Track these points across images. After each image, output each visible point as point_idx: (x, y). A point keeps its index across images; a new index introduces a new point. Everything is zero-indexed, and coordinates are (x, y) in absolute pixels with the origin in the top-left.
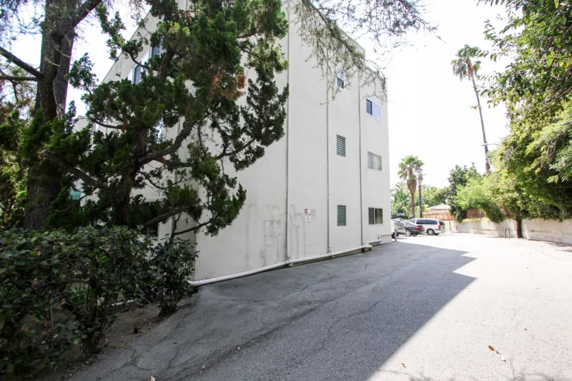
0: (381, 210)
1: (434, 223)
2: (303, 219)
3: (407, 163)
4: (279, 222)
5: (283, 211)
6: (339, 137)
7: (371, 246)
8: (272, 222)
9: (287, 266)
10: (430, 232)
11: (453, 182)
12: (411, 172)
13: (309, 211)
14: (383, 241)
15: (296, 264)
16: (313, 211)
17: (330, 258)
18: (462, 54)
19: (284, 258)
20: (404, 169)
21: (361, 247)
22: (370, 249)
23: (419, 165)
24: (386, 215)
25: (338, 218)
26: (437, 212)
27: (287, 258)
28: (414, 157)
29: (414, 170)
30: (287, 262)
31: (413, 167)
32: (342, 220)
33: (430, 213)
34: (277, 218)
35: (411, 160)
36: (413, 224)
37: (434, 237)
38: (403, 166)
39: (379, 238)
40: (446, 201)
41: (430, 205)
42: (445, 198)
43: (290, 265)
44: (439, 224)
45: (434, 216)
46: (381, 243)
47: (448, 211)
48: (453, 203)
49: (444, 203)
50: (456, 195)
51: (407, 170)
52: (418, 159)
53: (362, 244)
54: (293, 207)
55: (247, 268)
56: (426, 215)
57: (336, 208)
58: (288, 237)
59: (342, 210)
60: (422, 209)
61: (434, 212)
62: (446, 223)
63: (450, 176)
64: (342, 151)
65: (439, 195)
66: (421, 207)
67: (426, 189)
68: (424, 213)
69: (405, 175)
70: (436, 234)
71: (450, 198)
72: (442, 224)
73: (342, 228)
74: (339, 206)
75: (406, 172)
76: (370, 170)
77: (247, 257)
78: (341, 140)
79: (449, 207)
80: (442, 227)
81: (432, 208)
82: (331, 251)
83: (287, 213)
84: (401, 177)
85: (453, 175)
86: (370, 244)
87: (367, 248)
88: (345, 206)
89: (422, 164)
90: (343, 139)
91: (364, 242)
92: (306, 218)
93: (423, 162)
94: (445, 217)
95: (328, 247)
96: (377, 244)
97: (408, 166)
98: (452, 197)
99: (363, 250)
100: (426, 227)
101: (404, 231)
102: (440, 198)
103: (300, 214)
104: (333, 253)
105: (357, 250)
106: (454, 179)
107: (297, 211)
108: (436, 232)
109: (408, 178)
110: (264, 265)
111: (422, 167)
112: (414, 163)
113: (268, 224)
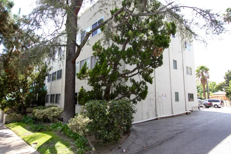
0: (192, 94)
1: (218, 101)
2: (162, 98)
3: (200, 70)
4: (153, 100)
5: (154, 95)
6: (174, 60)
7: (190, 112)
8: (150, 100)
9: (157, 119)
10: (216, 106)
11: (227, 79)
12: (202, 74)
13: (164, 95)
14: (194, 110)
15: (161, 118)
16: (165, 95)
17: (173, 116)
18: (229, 11)
19: (155, 116)
20: (199, 73)
21: (186, 112)
22: (190, 113)
23: (207, 70)
24: (195, 97)
25: (176, 98)
26: (218, 96)
27: (156, 115)
28: (204, 66)
29: (204, 73)
30: (157, 117)
31: (204, 71)
32: (177, 99)
33: (214, 96)
34: (152, 98)
35: (202, 68)
36: (206, 101)
37: (218, 109)
38: (198, 71)
39: (192, 108)
40: (223, 89)
41: (213, 92)
42: (222, 88)
43: (158, 119)
44: (220, 102)
45: (216, 98)
46: (193, 111)
47: (224, 95)
48: (227, 90)
49: (222, 90)
50: (229, 86)
51: (200, 73)
52: (206, 67)
53: (186, 111)
54: (158, 93)
55: (142, 119)
56: (212, 98)
57: (174, 93)
58: (157, 106)
59: (177, 94)
60: (209, 94)
61: (216, 96)
62: (224, 101)
63: (225, 76)
64: (175, 67)
65: (219, 86)
66: (208, 93)
67: (209, 83)
68: (209, 96)
69: (199, 76)
70: (219, 108)
71: (225, 88)
72: (222, 102)
73: (177, 102)
74: (175, 92)
75: (200, 74)
76: (187, 75)
77: (142, 114)
78: (175, 62)
79: (225, 93)
80: (222, 103)
81: (214, 93)
82: (173, 113)
83: (156, 96)
84: (197, 77)
85: (227, 75)
86: (190, 111)
87: (189, 112)
88: (178, 93)
89: (208, 70)
90: (176, 61)
91: (187, 110)
92: (163, 98)
93: (209, 69)
94: (223, 99)
95: (172, 111)
96: (192, 111)
97: (201, 71)
98: (226, 87)
99: (187, 113)
100: (214, 103)
101: (203, 105)
102: (220, 88)
103: (160, 96)
104: (174, 114)
105: (184, 113)
106: (227, 77)
107: (159, 95)
108: (219, 106)
109: (201, 77)
110: (148, 118)
111: (208, 71)
112: (204, 69)
113: (149, 100)
